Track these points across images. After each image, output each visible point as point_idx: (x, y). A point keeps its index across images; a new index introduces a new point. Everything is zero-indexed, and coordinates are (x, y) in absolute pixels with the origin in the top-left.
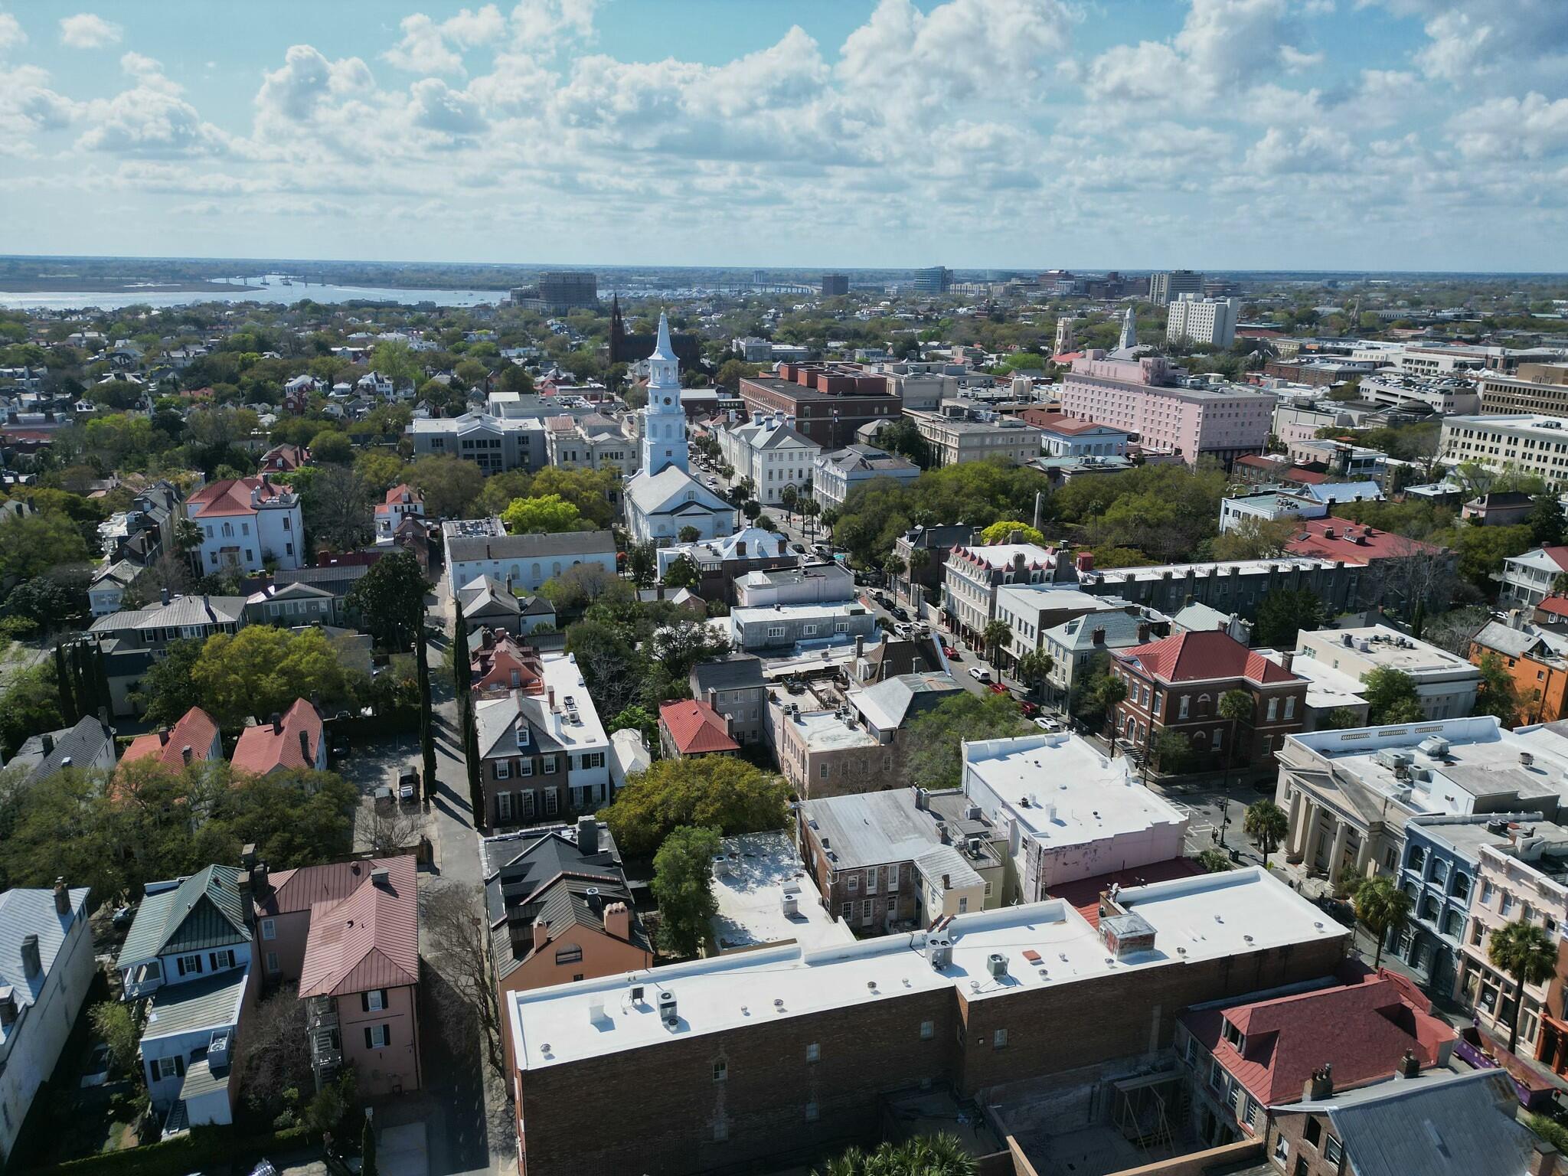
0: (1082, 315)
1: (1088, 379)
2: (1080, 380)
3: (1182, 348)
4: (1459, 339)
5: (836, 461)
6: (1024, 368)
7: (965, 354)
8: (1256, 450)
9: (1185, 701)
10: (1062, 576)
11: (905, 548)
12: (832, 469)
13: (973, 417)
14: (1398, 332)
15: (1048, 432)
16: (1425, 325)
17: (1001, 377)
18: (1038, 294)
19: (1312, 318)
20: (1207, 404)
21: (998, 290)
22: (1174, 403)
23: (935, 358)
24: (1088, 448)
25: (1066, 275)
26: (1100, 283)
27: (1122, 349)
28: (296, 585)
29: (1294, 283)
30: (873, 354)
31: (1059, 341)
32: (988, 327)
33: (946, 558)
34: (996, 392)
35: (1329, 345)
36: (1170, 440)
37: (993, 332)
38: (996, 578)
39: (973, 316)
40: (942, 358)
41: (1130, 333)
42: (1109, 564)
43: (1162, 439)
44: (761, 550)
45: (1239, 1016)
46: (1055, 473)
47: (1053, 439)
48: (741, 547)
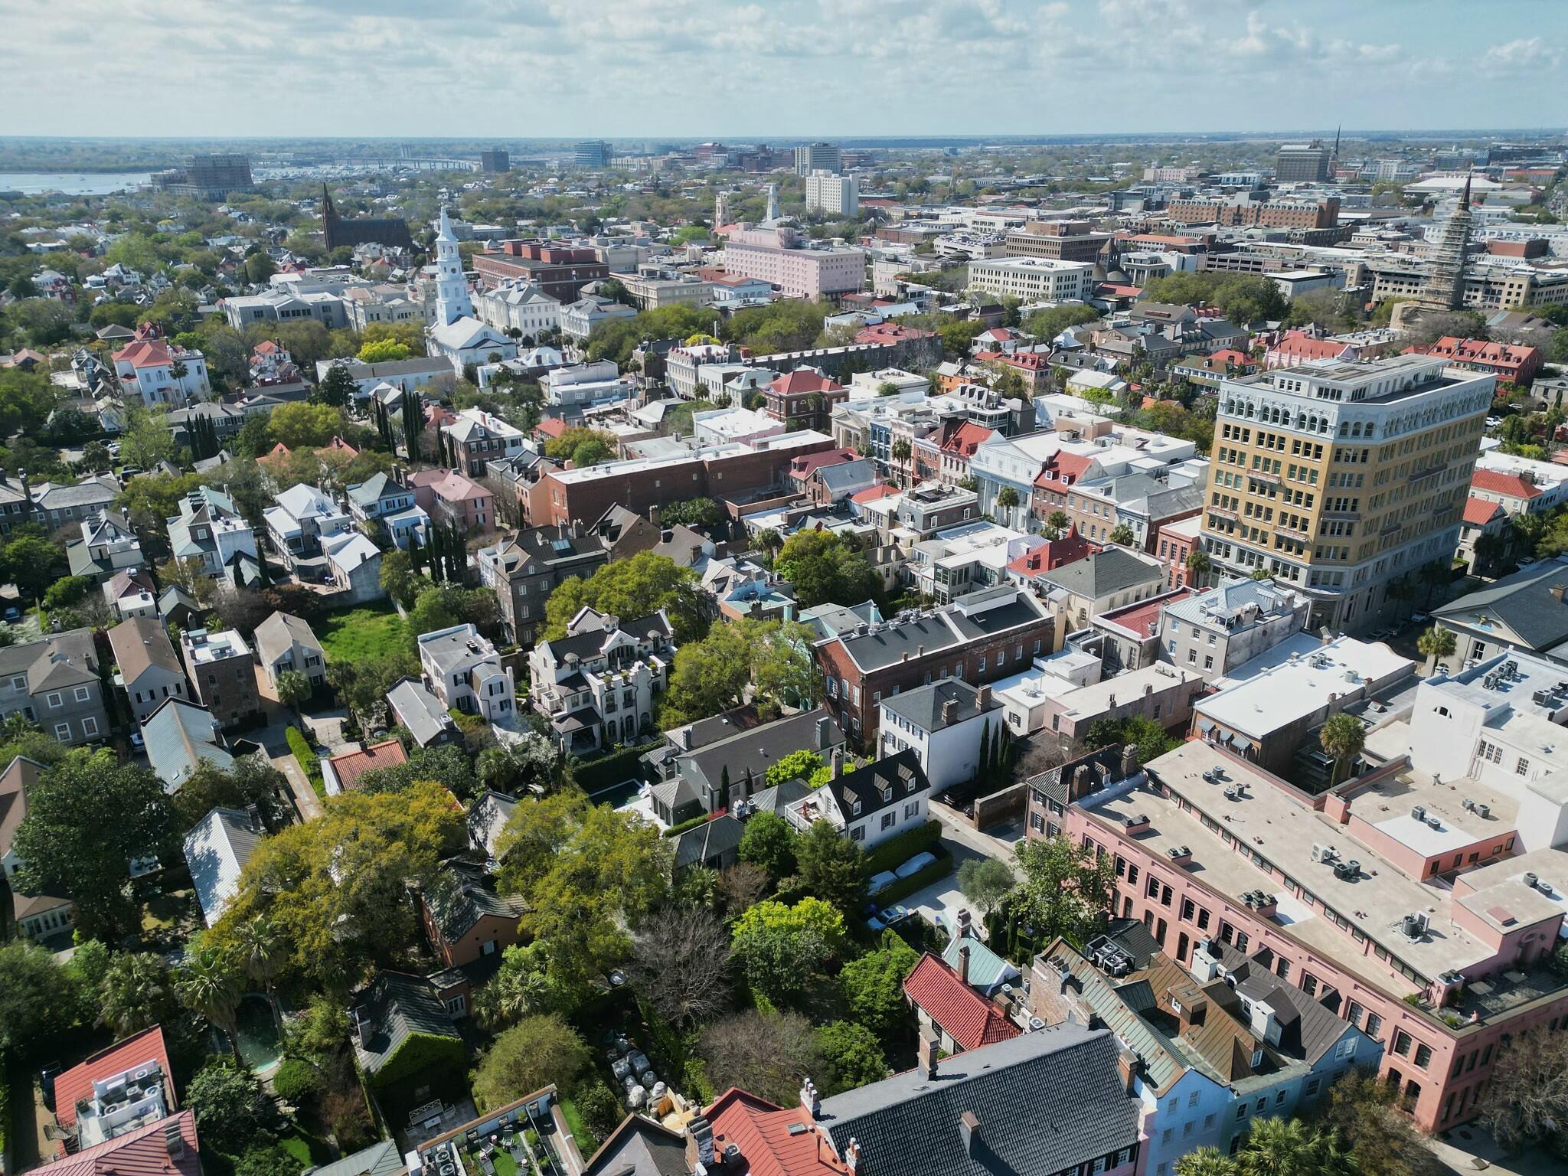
0: (737, 189)
1: (742, 246)
2: (737, 247)
3: (817, 218)
4: (1022, 203)
5: (578, 308)
6: (694, 239)
7: (643, 229)
8: (854, 291)
9: (794, 404)
10: (733, 359)
11: (639, 355)
12: (575, 313)
13: (664, 276)
14: (984, 197)
15: (719, 285)
16: (1006, 190)
17: (675, 247)
18: (696, 167)
19: (924, 187)
20: (821, 260)
21: (658, 163)
22: (801, 260)
23: (618, 232)
24: (746, 295)
25: (720, 148)
26: (752, 156)
27: (769, 221)
28: (261, 397)
29: (923, 151)
30: (564, 231)
31: (719, 215)
32: (658, 203)
33: (666, 356)
34: (676, 259)
35: (925, 211)
36: (801, 288)
37: (662, 207)
38: (697, 362)
39: (640, 192)
40: (623, 232)
41: (774, 207)
42: (759, 354)
43: (796, 287)
44: (551, 361)
45: (796, 460)
46: (724, 311)
47: (721, 290)
48: (539, 359)
